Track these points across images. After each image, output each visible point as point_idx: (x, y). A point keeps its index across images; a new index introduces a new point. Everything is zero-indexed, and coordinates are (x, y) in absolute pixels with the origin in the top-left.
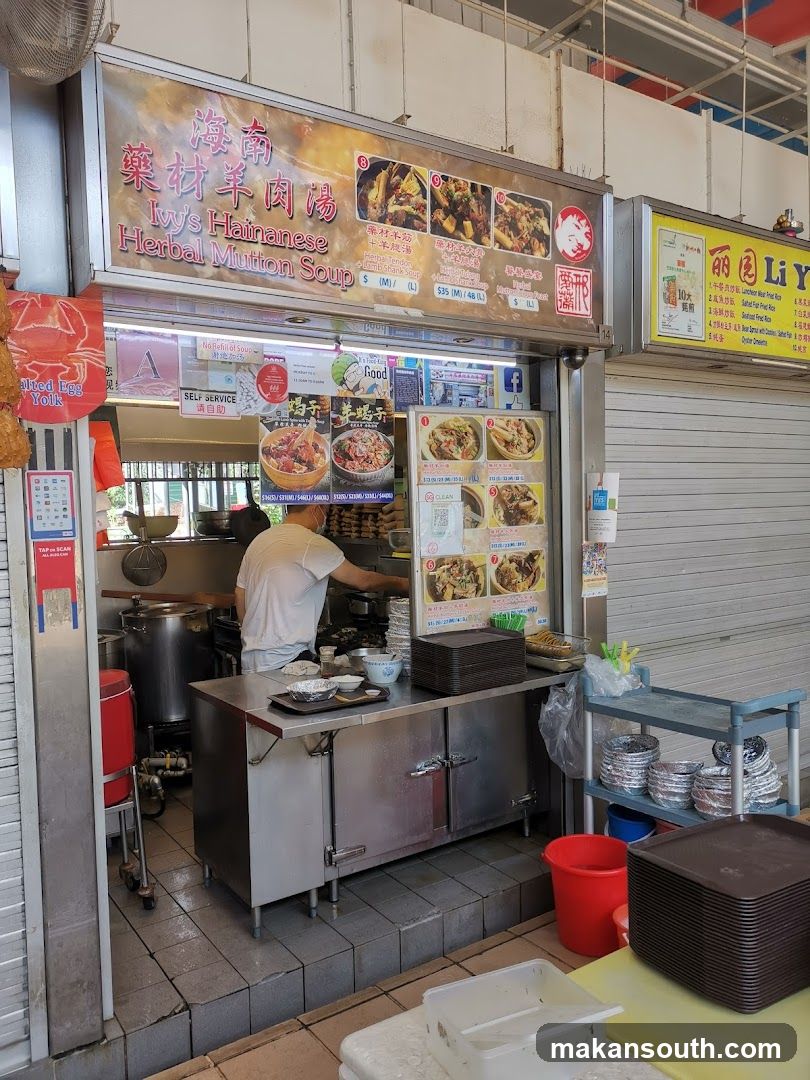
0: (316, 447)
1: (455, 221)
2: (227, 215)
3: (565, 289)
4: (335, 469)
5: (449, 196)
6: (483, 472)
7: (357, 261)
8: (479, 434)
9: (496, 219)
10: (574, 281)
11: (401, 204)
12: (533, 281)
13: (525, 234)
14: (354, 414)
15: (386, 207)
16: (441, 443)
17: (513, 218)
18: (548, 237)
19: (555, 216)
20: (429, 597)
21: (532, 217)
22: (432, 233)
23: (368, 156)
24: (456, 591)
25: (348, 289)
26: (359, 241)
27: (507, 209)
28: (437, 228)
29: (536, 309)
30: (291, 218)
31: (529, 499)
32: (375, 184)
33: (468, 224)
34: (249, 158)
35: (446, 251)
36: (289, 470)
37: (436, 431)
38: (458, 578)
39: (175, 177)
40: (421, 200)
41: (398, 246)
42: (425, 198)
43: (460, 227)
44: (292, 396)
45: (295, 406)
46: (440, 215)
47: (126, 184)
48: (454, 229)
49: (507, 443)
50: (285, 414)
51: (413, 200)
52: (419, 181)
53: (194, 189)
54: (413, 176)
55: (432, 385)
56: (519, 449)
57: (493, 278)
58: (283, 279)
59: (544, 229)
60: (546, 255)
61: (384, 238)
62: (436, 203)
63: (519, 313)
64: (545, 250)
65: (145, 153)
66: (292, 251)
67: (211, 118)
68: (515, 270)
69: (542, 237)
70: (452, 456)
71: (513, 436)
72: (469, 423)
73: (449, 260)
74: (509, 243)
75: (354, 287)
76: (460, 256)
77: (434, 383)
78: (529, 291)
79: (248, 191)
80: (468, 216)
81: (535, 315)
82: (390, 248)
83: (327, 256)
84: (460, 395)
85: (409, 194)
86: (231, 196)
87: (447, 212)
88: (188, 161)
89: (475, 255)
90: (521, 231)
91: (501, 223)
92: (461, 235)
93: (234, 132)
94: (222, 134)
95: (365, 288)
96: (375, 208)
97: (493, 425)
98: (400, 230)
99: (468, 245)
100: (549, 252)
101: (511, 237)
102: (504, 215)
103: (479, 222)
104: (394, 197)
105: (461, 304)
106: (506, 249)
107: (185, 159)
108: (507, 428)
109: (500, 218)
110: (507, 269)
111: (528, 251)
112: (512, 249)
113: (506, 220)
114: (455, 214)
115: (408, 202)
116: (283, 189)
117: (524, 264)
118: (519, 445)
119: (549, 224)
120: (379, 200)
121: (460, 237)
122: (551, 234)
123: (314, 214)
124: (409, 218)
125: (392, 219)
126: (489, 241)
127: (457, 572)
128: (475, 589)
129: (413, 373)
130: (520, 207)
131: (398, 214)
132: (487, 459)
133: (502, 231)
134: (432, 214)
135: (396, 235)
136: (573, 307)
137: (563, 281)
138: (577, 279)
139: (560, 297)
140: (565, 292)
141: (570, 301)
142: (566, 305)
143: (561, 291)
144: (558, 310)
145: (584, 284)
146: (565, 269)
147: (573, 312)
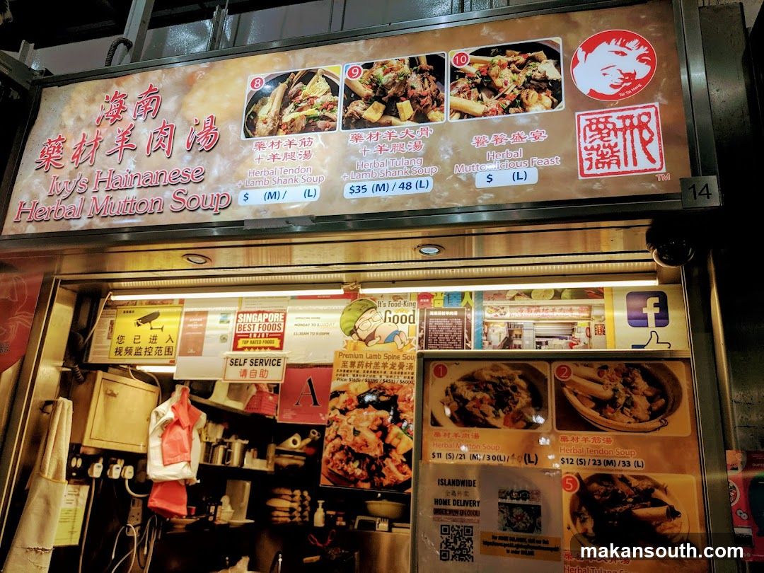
1: (382, 107)
2: (111, 171)
3: (598, 142)
5: (374, 83)
7: (237, 181)
8: (540, 388)
9: (454, 85)
10: (619, 124)
11: (301, 110)
12: (527, 145)
13: (510, 90)
15: (280, 119)
16: (466, 401)
17: (485, 77)
18: (558, 82)
19: (571, 52)
21: (521, 66)
22: (343, 129)
23: (264, 76)
25: (222, 212)
26: (242, 161)
27: (473, 70)
28: (353, 122)
30: (169, 158)
31: (659, 503)
32: (269, 100)
33: (404, 105)
34: (139, 118)
35: (366, 143)
37: (459, 384)
39: (78, 153)
40: (329, 98)
41: (293, 155)
42: (336, 95)
43: (391, 109)
46: (358, 106)
47: (37, 169)
48: (379, 115)
49: (600, 404)
51: (318, 102)
52: (328, 80)
53: (90, 157)
54: (320, 77)
55: (486, 327)
56: (631, 414)
57: (447, 157)
58: (151, 216)
59: (547, 74)
60: (553, 106)
61: (275, 150)
62: (353, 95)
63: (491, 193)
64: (552, 100)
65: (60, 142)
66: (165, 187)
67: (115, 97)
68: (490, 139)
69: (544, 85)
70: (487, 422)
71: (615, 390)
72: (520, 372)
73: (371, 151)
74: (478, 108)
75: (230, 208)
76: (388, 143)
77: (491, 323)
78: (519, 160)
79: (133, 146)
80: (405, 95)
81: (528, 190)
82: (282, 158)
83: (202, 184)
84: (537, 337)
85: (313, 97)
86: (117, 154)
87: (369, 101)
88: (91, 137)
89: (416, 136)
90: (502, 87)
91: (463, 88)
92: (393, 119)
93: (131, 102)
94: (121, 107)
95: (244, 206)
96: (265, 123)
97: (569, 374)
98: (296, 137)
99: (404, 129)
100: (560, 101)
101: (482, 100)
102: (469, 78)
103: (423, 97)
104: (292, 105)
105: (385, 199)
106: (474, 117)
107: (89, 136)
108: (601, 379)
109: (462, 83)
110: (474, 141)
111: (517, 109)
112: (485, 114)
113: (472, 83)
114: (383, 99)
115: (312, 105)
116: (165, 133)
117: (511, 128)
118: (629, 407)
119: (558, 65)
120: (272, 114)
121: (391, 122)
122: (562, 77)
123: (194, 148)
124: (310, 121)
125: (287, 128)
126: (442, 114)
129: (456, 313)
130: (496, 61)
131: (296, 121)
132: (558, 428)
133: (464, 98)
134: (345, 108)
135: (290, 143)
136: (618, 163)
137: (595, 131)
138: (624, 121)
139: (589, 154)
140: (599, 145)
141: (612, 156)
142: (604, 163)
143: (589, 148)
144: (583, 174)
145: (643, 126)
146: (597, 115)
147: (621, 170)
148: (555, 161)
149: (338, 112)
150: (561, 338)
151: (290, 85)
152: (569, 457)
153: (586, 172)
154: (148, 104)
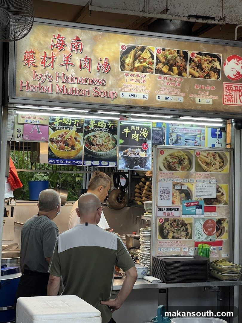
1: (168, 68)
2: (63, 74)
3: (228, 93)
5: (166, 58)
6: (193, 177)
7: (119, 87)
8: (191, 159)
9: (190, 64)
11: (141, 63)
12: (210, 91)
13: (206, 70)
15: (134, 65)
16: (170, 163)
17: (200, 63)
18: (219, 70)
20: (160, 237)
21: (210, 62)
22: (156, 73)
23: (126, 45)
24: (174, 234)
25: (114, 99)
26: (120, 80)
27: (196, 60)
28: (159, 71)
29: (211, 103)
30: (90, 73)
31: (219, 192)
32: (129, 56)
33: (175, 68)
34: (73, 51)
35: (163, 80)
37: (168, 157)
38: (176, 228)
39: (44, 61)
40: (151, 60)
41: (139, 80)
42: (153, 59)
43: (171, 70)
46: (160, 65)
47: (24, 65)
48: (167, 70)
49: (207, 164)
51: (147, 61)
52: (150, 52)
53: (51, 65)
54: (148, 50)
55: (170, 135)
56: (215, 167)
57: (187, 90)
58: (85, 97)
59: (217, 67)
61: (132, 78)
62: (159, 61)
63: (201, 106)
64: (218, 76)
65: (32, 53)
66: (90, 86)
67: (58, 37)
68: (200, 86)
69: (216, 70)
70: (176, 169)
71: (211, 160)
72: (186, 153)
73: (164, 84)
74: (197, 74)
75: (117, 98)
76: (170, 82)
77: (172, 134)
78: (208, 95)
79: (73, 65)
80: (175, 64)
81: (210, 106)
82: (135, 81)
83: (105, 86)
84: (185, 139)
85: (145, 58)
86: (65, 66)
87: (164, 64)
88: (49, 55)
89: (178, 81)
90: (204, 68)
91: (193, 66)
92: (171, 73)
93: (68, 42)
94: (63, 44)
95: (122, 98)
96: (128, 66)
97: (199, 155)
98: (140, 74)
99: (175, 77)
100: (220, 77)
101: (198, 72)
102: (195, 62)
103: (181, 67)
104: (138, 60)
105: (170, 103)
106: (196, 77)
107: (48, 54)
108: (208, 156)
109: (193, 64)
110: (195, 86)
111: (208, 77)
112: (199, 77)
113: (196, 65)
115: (145, 62)
116: (87, 62)
117: (206, 83)
118: (214, 165)
119: (220, 64)
120: (131, 62)
122: (221, 69)
123: (100, 70)
124: (145, 68)
125: (136, 69)
126: (186, 74)
127: (176, 225)
128: (185, 235)
129: (160, 129)
130: (203, 58)
131: (139, 67)
132: (196, 171)
133: (193, 70)
134: (156, 65)
135: (138, 76)
136: (233, 101)
137: (228, 89)
138: (235, 88)
139: (225, 97)
140: (228, 95)
141: (231, 99)
142: (229, 101)
145: (240, 91)
146: (229, 84)
147: (233, 104)
148: (217, 98)
149: (154, 66)
150: (192, 140)
153: (225, 103)
154: (77, 46)
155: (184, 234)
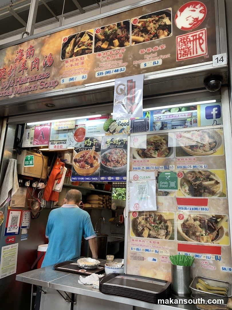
0: (94, 157)
1: (108, 43)
2: (20, 77)
3: (184, 47)
4: (102, 166)
5: (105, 34)
7: (60, 75)
9: (133, 32)
10: (192, 39)
11: (79, 48)
12: (159, 51)
13: (153, 31)
14: (112, 142)
15: (73, 51)
17: (144, 27)
18: (170, 25)
20: (133, 233)
21: (157, 21)
22: (95, 52)
23: (67, 37)
24: (151, 232)
25: (56, 87)
26: (61, 68)
27: (140, 25)
28: (98, 49)
29: (160, 62)
30: (38, 70)
32: (69, 45)
33: (116, 42)
34: (28, 57)
35: (103, 57)
36: (83, 168)
37: (142, 144)
38: (153, 225)
39: (10, 73)
40: (90, 41)
41: (78, 64)
42: (92, 40)
43: (111, 44)
44: (87, 139)
45: (87, 142)
46: (99, 43)
48: (107, 46)
50: (83, 146)
51: (86, 43)
52: (89, 35)
53: (13, 74)
54: (86, 34)
55: (154, 124)
56: (203, 149)
57: (131, 59)
58: (34, 91)
59: (166, 23)
60: (168, 35)
61: (71, 63)
62: (98, 40)
64: (168, 32)
65: (4, 69)
66: (37, 81)
67: (20, 51)
68: (146, 50)
69: (165, 27)
70: (151, 156)
72: (163, 138)
73: (104, 59)
74: (141, 39)
75: (58, 85)
76: (111, 56)
77: (156, 122)
78: (156, 57)
79: (26, 68)
80: (116, 38)
81: (159, 67)
82: (74, 65)
83: (49, 78)
84: (172, 126)
85: (84, 42)
86: (22, 71)
87: (103, 41)
89: (120, 52)
90: (150, 30)
91: (136, 32)
92: (112, 47)
93: (25, 52)
94: (22, 54)
95: (63, 84)
96: (68, 53)
98: (78, 57)
99: (116, 50)
100: (170, 32)
101: (143, 36)
102: (138, 28)
103: (122, 37)
104: (77, 46)
105: (110, 76)
106: (140, 43)
107: (13, 66)
109: (136, 30)
110: (140, 52)
111: (155, 38)
112: (144, 41)
113: (139, 30)
114: (108, 40)
115: (83, 45)
116: (36, 62)
117: (153, 45)
118: (202, 147)
119: (170, 19)
120: (71, 50)
121: (111, 48)
122: (172, 24)
123: (45, 66)
124: (83, 51)
125: (75, 54)
126: (129, 43)
127: (152, 221)
128: (165, 234)
129: (143, 120)
130: (148, 20)
131: (79, 52)
132: (176, 156)
133: (137, 36)
134: (95, 45)
135: (77, 60)
136: (191, 54)
137: (183, 42)
138: (193, 37)
139: (180, 52)
140: (184, 48)
141: (189, 51)
142: (185, 55)
143: (180, 49)
144: (178, 59)
145: (200, 38)
146: (184, 36)
147: (191, 56)
148: (168, 56)
149: (93, 46)
151: (76, 39)
152: (180, 166)
153: (179, 58)
154: (30, 52)
155: (163, 232)
